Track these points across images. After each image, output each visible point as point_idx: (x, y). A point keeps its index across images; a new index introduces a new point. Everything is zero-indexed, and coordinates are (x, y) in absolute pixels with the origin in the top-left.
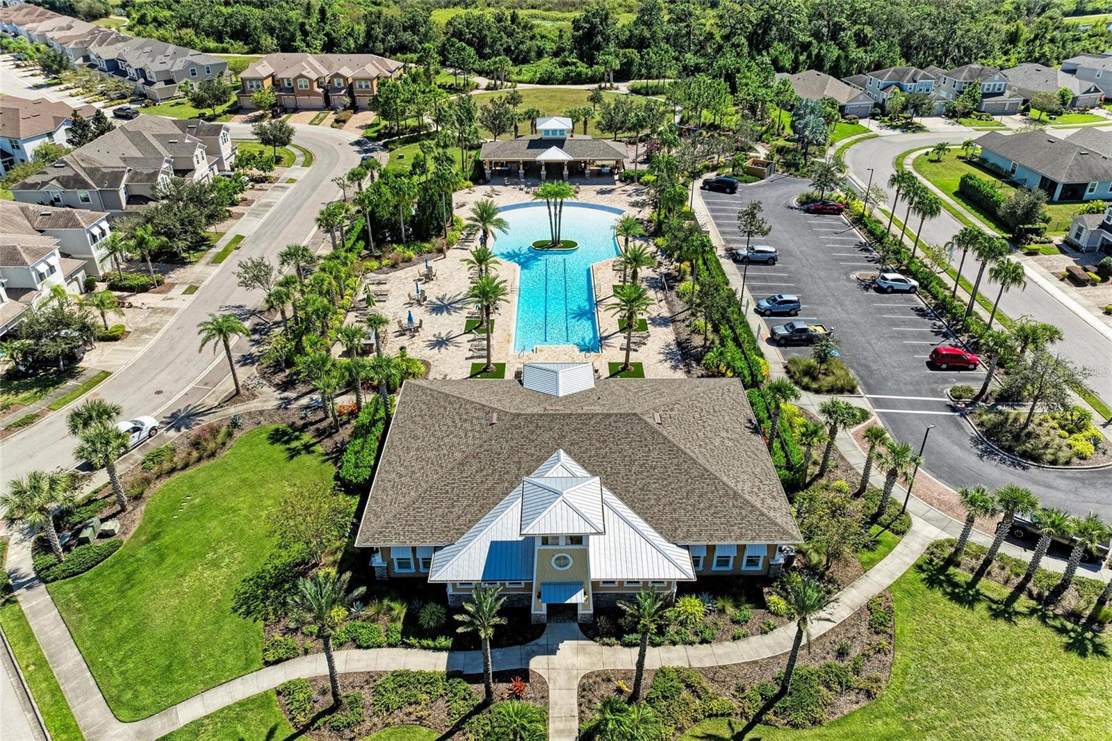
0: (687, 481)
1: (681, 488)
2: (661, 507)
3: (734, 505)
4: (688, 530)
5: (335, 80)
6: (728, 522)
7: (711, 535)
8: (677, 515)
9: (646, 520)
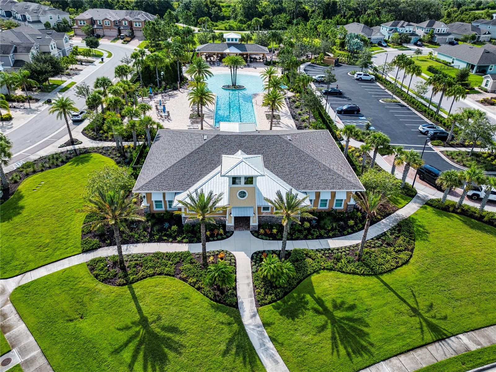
0: (305, 164)
1: (302, 167)
2: (292, 175)
3: (329, 174)
4: (306, 185)
5: (123, 22)
6: (326, 181)
7: (318, 187)
8: (300, 179)
9: (284, 181)
